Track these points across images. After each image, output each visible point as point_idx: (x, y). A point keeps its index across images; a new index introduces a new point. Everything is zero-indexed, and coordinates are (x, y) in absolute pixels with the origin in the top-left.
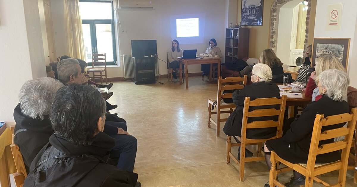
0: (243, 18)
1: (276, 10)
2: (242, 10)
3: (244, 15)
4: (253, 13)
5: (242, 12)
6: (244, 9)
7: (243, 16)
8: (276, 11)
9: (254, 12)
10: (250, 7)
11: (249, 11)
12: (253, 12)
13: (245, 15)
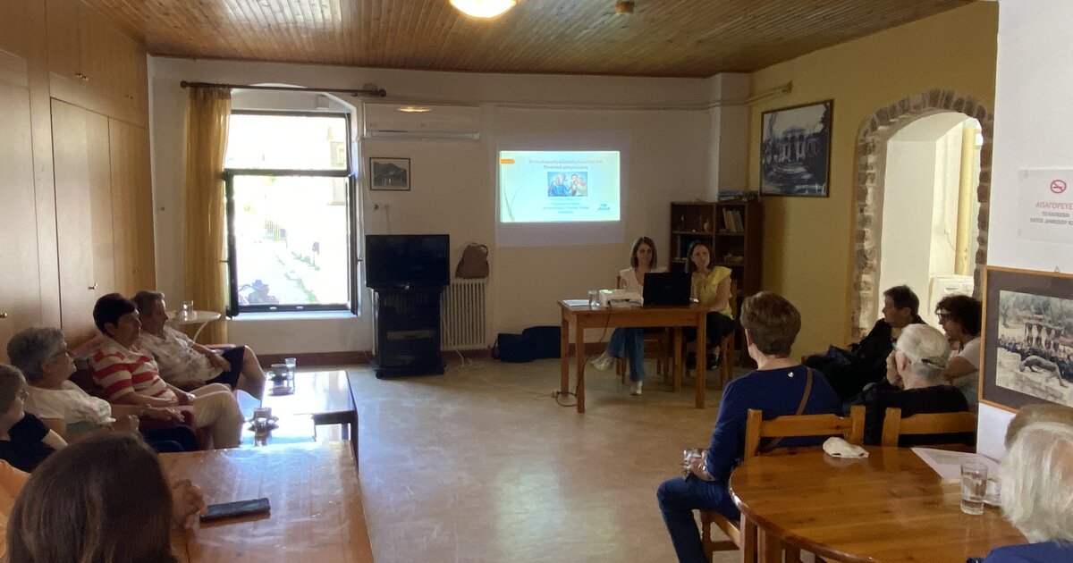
0: (766, 169)
1: (874, 146)
2: (764, 146)
3: (769, 161)
4: (798, 155)
5: (763, 152)
6: (769, 140)
7: (766, 162)
8: (874, 150)
9: (800, 152)
10: (789, 136)
11: (787, 148)
12: (798, 153)
13: (772, 160)
